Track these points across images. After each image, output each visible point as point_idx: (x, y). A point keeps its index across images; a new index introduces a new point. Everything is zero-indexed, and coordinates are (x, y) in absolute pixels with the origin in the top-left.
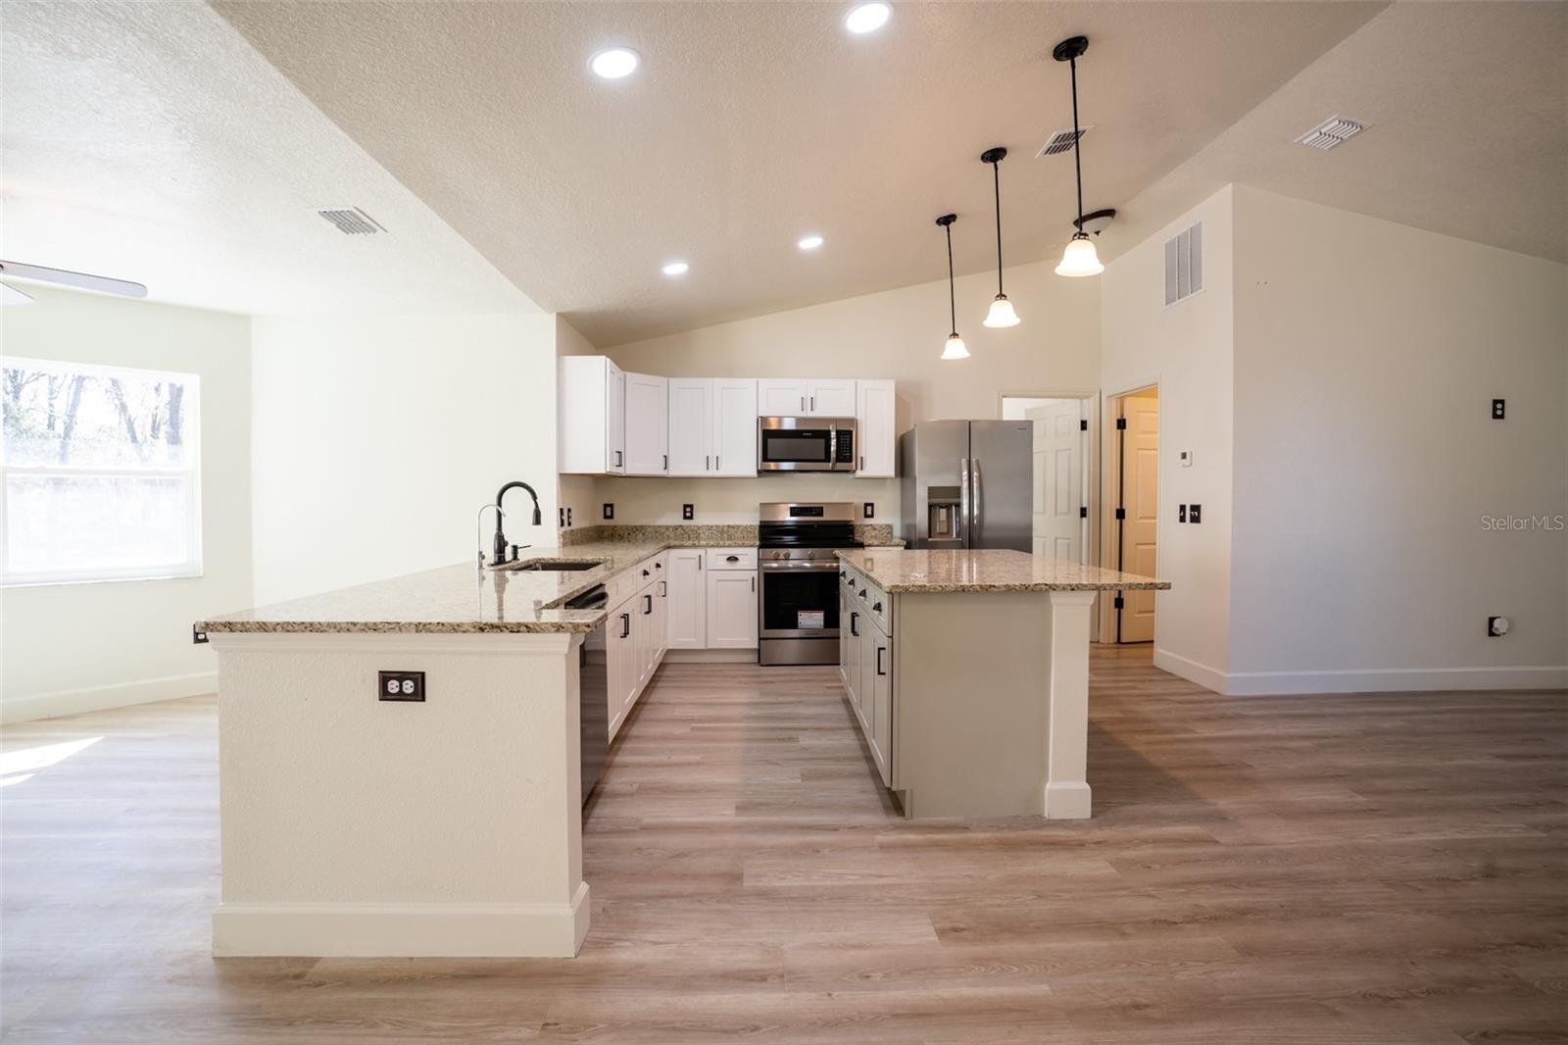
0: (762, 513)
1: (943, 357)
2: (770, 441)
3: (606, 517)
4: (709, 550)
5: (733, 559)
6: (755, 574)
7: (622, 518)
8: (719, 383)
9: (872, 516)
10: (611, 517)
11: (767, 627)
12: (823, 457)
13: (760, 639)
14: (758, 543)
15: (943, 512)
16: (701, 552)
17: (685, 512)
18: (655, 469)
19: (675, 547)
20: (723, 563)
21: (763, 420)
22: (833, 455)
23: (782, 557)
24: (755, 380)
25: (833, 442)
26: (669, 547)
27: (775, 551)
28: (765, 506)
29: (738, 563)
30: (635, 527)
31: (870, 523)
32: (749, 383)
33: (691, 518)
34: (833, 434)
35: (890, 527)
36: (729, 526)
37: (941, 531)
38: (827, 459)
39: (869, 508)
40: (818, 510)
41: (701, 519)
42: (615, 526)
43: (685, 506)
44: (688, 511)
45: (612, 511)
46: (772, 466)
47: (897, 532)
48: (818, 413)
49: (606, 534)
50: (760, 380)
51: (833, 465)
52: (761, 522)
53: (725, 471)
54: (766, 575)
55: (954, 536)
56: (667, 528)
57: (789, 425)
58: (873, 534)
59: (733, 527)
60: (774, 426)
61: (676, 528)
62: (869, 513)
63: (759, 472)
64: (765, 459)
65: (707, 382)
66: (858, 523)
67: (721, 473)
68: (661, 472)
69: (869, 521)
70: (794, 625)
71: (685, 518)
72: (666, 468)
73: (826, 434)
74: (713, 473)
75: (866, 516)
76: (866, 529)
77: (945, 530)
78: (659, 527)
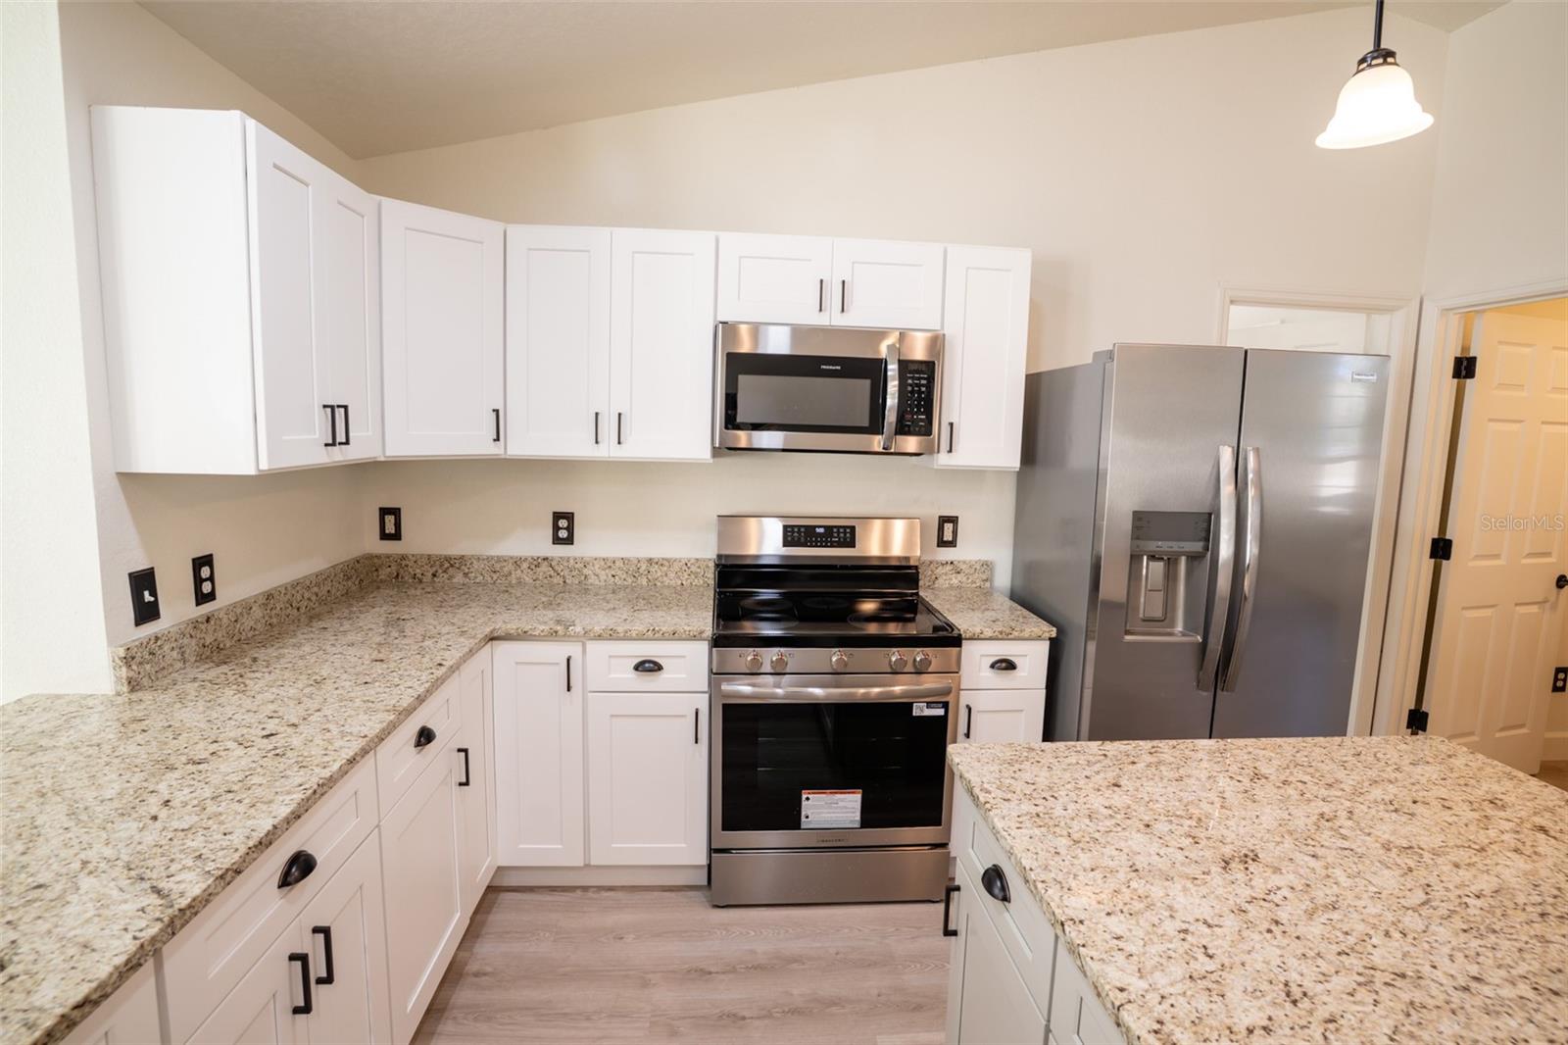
0: (722, 537)
1: (1324, 141)
2: (743, 379)
3: (384, 536)
4: (591, 646)
5: (648, 667)
6: (702, 702)
7: (418, 540)
8: (627, 237)
9: (952, 544)
10: (397, 536)
11: (728, 825)
12: (866, 423)
13: (712, 851)
14: (709, 631)
15: (1158, 567)
16: (572, 649)
17: (556, 528)
18: (477, 443)
19: (507, 637)
20: (629, 677)
21: (727, 330)
22: (891, 417)
23: (767, 668)
24: (711, 235)
25: (893, 387)
26: (492, 638)
27: (749, 654)
28: (730, 523)
29: (663, 675)
30: (448, 559)
31: (949, 558)
32: (697, 242)
33: (569, 540)
34: (893, 369)
35: (987, 566)
36: (650, 561)
37: (1151, 614)
38: (875, 426)
39: (948, 527)
40: (846, 535)
41: (591, 544)
42: (403, 557)
43: (557, 516)
44: (563, 527)
45: (398, 525)
46: (742, 438)
47: (1003, 579)
48: (858, 317)
49: (384, 574)
50: (724, 236)
51: (889, 440)
52: (720, 557)
53: (638, 447)
54: (728, 709)
55: (1179, 628)
56: (517, 562)
57: (778, 343)
58: (955, 581)
59: (660, 563)
60: (745, 347)
61: (536, 563)
62: (948, 536)
63: (716, 452)
64: (731, 422)
65: (598, 237)
66: (927, 558)
67: (631, 451)
68: (488, 448)
69: (946, 554)
70: (791, 819)
71: (557, 540)
72: (497, 439)
73: (871, 370)
74: (608, 450)
75: (942, 543)
76: (940, 570)
77: (1158, 613)
78: (500, 559)
